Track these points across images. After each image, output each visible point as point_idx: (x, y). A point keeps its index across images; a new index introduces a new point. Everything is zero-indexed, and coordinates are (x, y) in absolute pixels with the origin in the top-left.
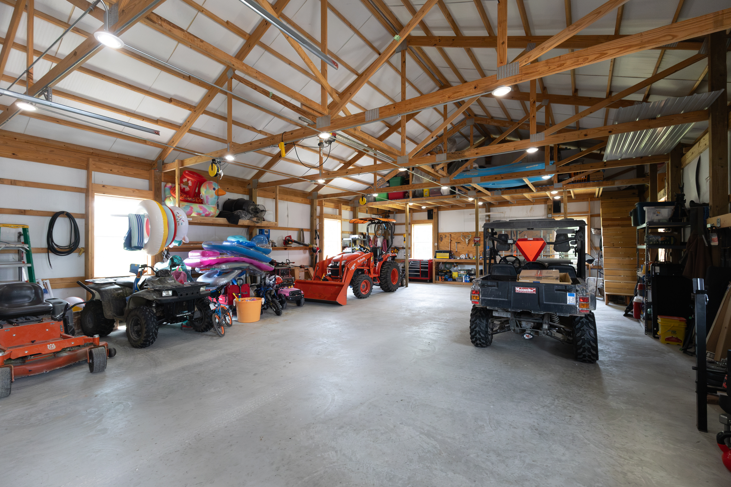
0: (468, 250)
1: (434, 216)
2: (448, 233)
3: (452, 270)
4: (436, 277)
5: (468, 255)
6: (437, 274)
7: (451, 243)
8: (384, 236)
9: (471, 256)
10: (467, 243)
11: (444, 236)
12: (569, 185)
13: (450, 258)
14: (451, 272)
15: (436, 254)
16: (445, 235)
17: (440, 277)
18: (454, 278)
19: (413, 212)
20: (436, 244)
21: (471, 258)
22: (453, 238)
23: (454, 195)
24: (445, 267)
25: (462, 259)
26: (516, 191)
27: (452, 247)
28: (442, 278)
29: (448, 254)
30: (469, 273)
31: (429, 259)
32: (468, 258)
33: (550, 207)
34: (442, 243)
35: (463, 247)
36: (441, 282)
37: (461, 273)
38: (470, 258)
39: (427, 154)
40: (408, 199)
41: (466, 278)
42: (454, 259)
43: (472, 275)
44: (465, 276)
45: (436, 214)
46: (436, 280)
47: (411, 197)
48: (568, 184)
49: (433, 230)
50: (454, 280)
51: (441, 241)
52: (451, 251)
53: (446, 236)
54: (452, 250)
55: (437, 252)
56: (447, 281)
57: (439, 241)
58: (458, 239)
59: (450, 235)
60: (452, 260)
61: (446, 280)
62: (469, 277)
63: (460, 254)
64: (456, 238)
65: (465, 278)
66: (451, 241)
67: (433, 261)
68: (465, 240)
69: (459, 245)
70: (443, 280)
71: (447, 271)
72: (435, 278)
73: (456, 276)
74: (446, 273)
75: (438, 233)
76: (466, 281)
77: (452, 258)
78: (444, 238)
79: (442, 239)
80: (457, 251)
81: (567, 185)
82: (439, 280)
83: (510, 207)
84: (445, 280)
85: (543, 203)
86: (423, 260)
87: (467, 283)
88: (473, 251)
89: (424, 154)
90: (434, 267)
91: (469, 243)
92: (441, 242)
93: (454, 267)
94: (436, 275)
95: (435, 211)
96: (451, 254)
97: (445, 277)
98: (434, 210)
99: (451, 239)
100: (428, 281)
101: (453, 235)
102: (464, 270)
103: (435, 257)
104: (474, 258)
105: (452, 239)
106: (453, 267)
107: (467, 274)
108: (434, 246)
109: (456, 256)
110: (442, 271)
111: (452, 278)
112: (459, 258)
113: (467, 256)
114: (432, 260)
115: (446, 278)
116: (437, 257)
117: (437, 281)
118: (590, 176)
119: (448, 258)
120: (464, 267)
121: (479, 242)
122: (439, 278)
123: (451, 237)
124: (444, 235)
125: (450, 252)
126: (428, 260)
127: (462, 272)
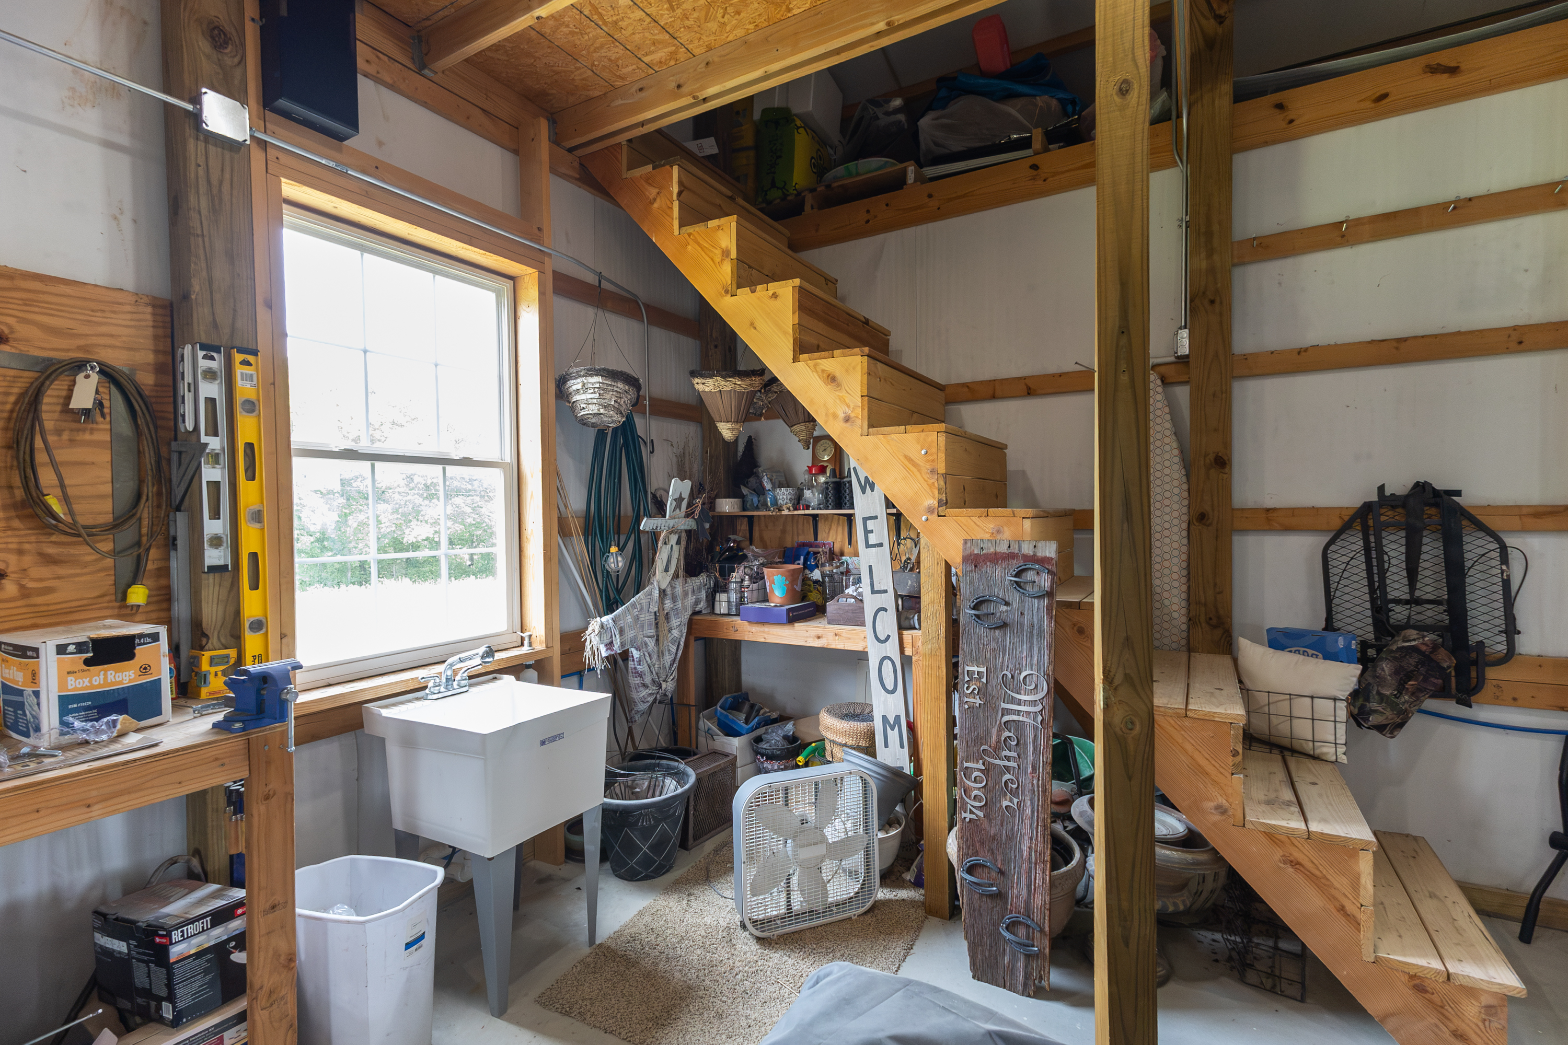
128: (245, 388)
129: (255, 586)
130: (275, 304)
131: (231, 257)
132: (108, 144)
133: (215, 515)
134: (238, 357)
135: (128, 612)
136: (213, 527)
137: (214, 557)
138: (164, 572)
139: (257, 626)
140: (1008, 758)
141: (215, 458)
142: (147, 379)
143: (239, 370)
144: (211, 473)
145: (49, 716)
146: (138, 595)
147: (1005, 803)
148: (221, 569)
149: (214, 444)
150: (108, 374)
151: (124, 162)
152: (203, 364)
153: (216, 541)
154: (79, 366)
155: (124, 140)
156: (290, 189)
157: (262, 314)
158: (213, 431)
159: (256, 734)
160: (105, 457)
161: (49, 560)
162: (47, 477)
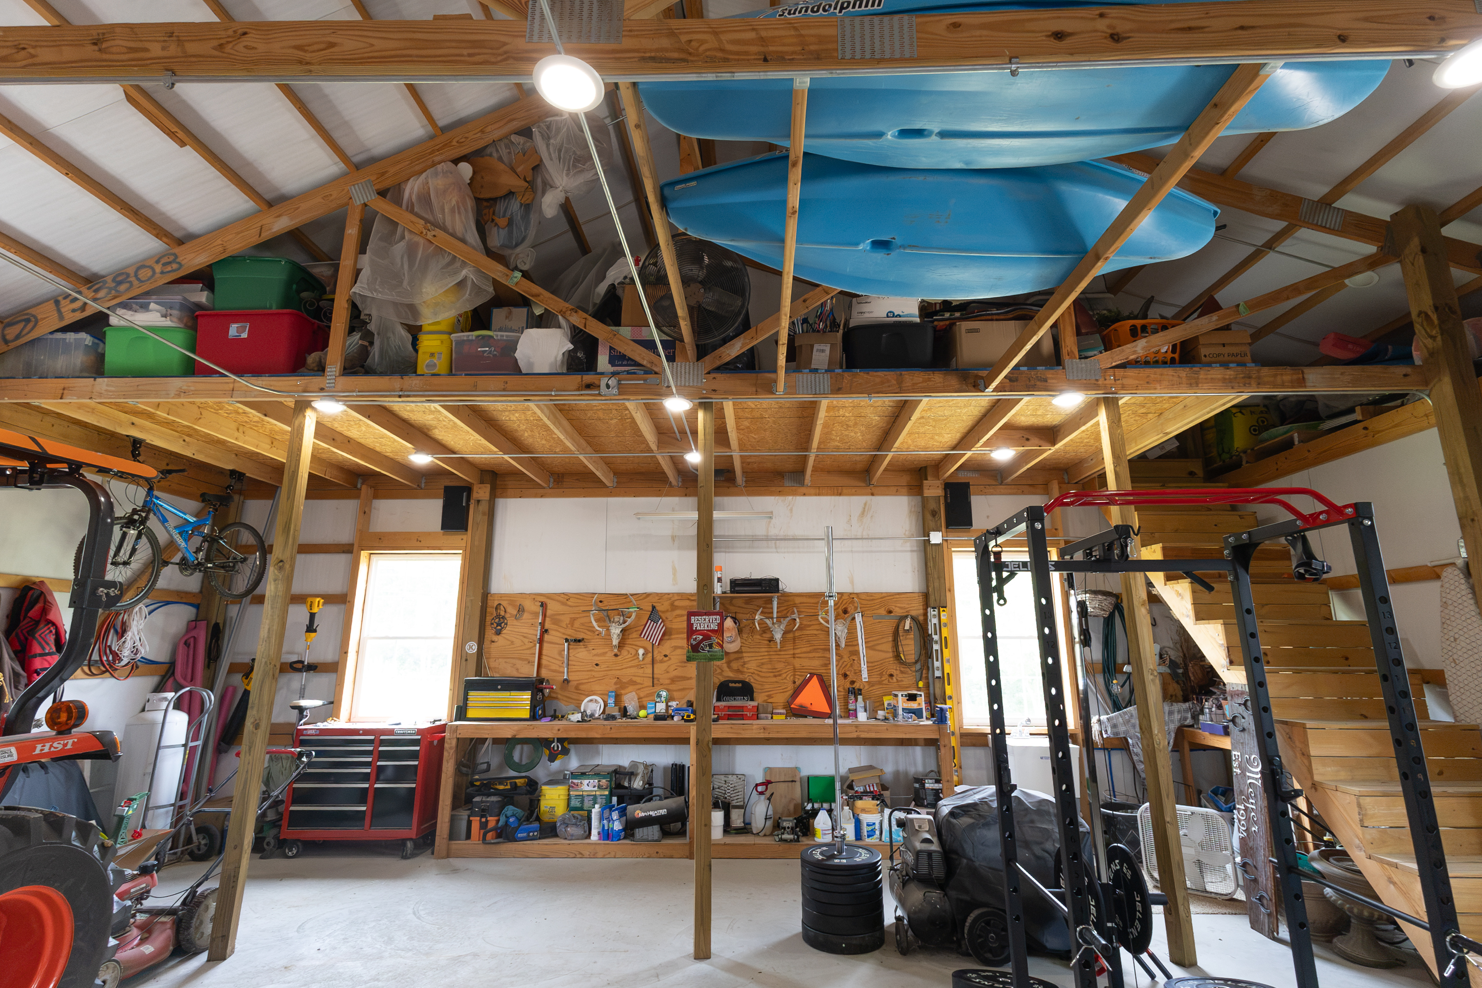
0: (618, 673)
1: (475, 516)
2: (534, 596)
3: (540, 773)
4: (453, 820)
5: (618, 698)
6: (462, 799)
7: (541, 641)
8: (197, 607)
9: (630, 702)
10: (615, 642)
11: (512, 611)
12: (1131, 372)
13: (534, 717)
14: (533, 786)
15: (466, 699)
16: (519, 606)
17: (476, 821)
18: (545, 818)
19: (376, 497)
20: (472, 648)
21: (631, 710)
22: (556, 622)
23: (589, 378)
24: (508, 761)
25: (592, 715)
26: (900, 382)
27: (544, 662)
28: (483, 826)
29: (527, 696)
30: (619, 786)
31: (425, 725)
32: (616, 713)
33: (932, 505)
34: (500, 640)
35: (597, 659)
36: (482, 847)
37: (585, 787)
38: (624, 712)
39: (456, 161)
40: (316, 381)
41: (610, 820)
42: (554, 717)
43: (639, 797)
44: (603, 809)
45: (484, 507)
46: (452, 836)
47: (333, 368)
48: (1122, 366)
49: (462, 582)
50: (550, 830)
51: (498, 633)
52: (541, 681)
53: (521, 610)
54: (544, 673)
55: (471, 686)
56: (515, 840)
57: (490, 633)
58: (577, 624)
59: (543, 605)
60: (545, 729)
61: (505, 834)
62: (623, 813)
63: (581, 692)
64: (566, 620)
65: (601, 819)
66: (544, 631)
67: (447, 734)
68: (608, 630)
69: (581, 653)
70: (489, 835)
71: (515, 787)
72: (447, 819)
73: (560, 809)
74: (508, 798)
75: (486, 595)
76: (606, 835)
77: (544, 715)
78: (511, 621)
79: (500, 624)
80: (566, 681)
81: (1120, 372)
82: (468, 837)
83: (790, 498)
84: (499, 836)
85: (905, 490)
86: (391, 732)
87: (612, 845)
88: (638, 680)
89: (437, 159)
90: (448, 768)
91: (621, 645)
92: (495, 638)
93: (552, 759)
94: (455, 806)
95: (481, 492)
96: (539, 696)
97: (503, 819)
98: (475, 489)
99: (542, 624)
100: (409, 844)
101: (553, 608)
102: (596, 773)
103: (461, 713)
104: (643, 713)
105: (547, 625)
106: (545, 758)
107: (611, 794)
108: (460, 656)
109: (562, 706)
110: (487, 788)
111: (538, 819)
112: (577, 717)
113: (611, 701)
114: (442, 728)
115: (507, 823)
116: (471, 713)
117: (460, 844)
118: (1202, 340)
119: (526, 714)
120: (598, 753)
121: (715, 640)
122: (469, 823)
123: (544, 616)
124: (512, 602)
125: (536, 686)
126: (420, 732)
127: (588, 786)
128: (944, 619)
129: (949, 684)
130: (951, 590)
131: (939, 578)
132: (912, 551)
133: (937, 660)
134: (941, 609)
135: (919, 689)
136: (937, 664)
137: (938, 674)
138: (927, 678)
139: (950, 698)
140: (1252, 804)
141: (936, 642)
142: (921, 618)
143: (942, 614)
144: (936, 647)
145: (900, 712)
146: (921, 684)
147: (1253, 829)
148: (939, 678)
149: (936, 637)
150: (913, 619)
151: (915, 554)
152: (933, 613)
153: (938, 669)
154: (906, 617)
155: (915, 549)
156: (953, 549)
157: (948, 594)
158: (936, 634)
159: (941, 726)
160: (913, 642)
161: (902, 672)
162: (901, 649)
